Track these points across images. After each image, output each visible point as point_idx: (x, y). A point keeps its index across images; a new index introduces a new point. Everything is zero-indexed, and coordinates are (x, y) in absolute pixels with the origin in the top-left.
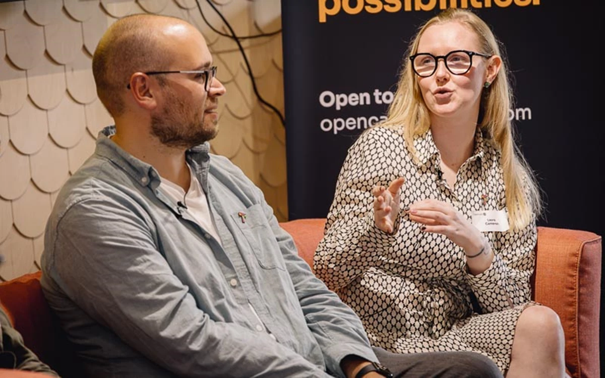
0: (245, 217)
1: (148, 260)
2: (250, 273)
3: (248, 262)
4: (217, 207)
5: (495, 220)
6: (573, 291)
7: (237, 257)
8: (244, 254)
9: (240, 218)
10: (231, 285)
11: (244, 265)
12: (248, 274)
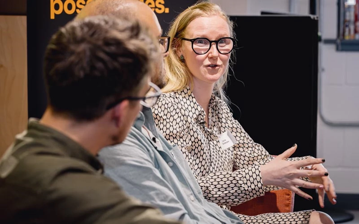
5: (225, 140)
6: (289, 196)
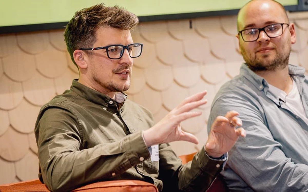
1: (257, 129)
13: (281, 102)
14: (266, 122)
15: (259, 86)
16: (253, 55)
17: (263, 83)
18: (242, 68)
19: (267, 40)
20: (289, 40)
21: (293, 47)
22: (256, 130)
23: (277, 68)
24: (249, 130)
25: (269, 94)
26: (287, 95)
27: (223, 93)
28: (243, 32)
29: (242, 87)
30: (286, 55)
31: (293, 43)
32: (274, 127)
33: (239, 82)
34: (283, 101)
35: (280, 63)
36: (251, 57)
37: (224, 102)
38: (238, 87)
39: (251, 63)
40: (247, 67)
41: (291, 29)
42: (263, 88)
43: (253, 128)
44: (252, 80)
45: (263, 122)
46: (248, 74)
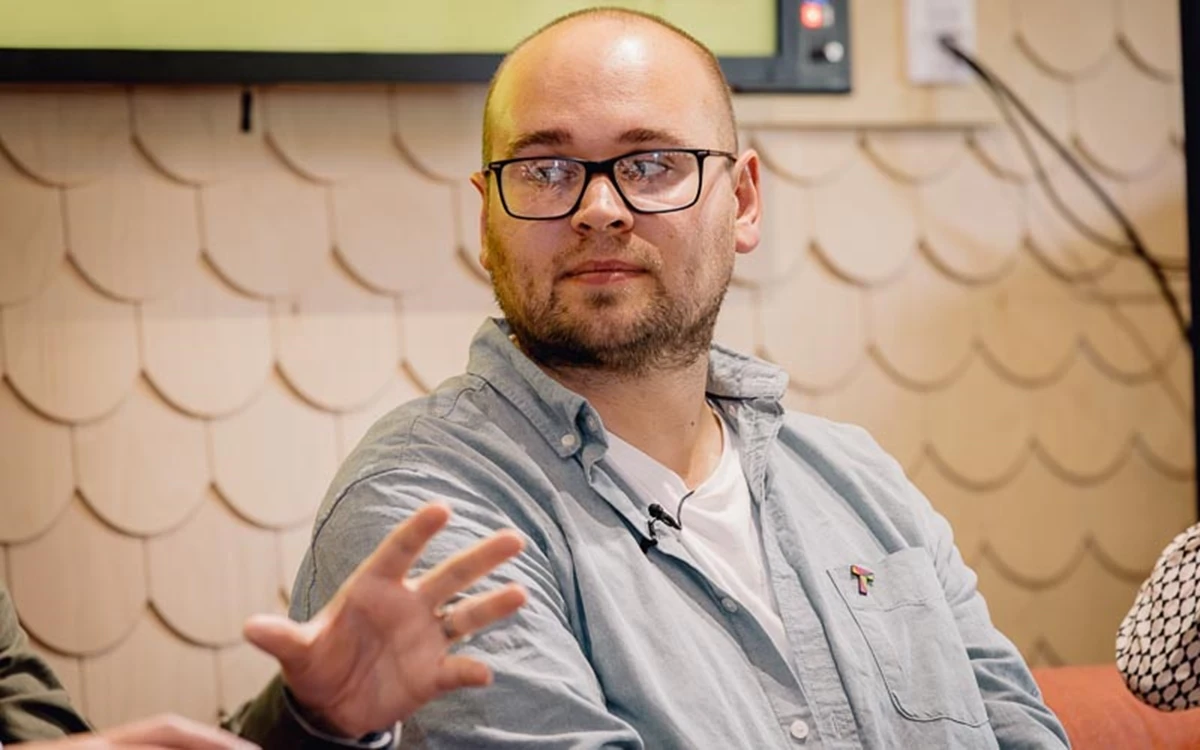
0: (869, 581)
1: (528, 644)
2: (859, 726)
3: (857, 693)
4: (786, 545)
7: (828, 680)
8: (848, 673)
9: (856, 581)
10: (793, 736)
11: (844, 703)
12: (853, 726)
13: (659, 525)
14: (579, 618)
15: (561, 437)
16: (544, 288)
17: (581, 419)
18: (481, 342)
19: (618, 224)
20: (725, 231)
21: (742, 266)
22: (524, 652)
23: (651, 362)
24: (489, 650)
25: (605, 483)
26: (688, 491)
27: (384, 456)
28: (506, 169)
29: (480, 435)
30: (703, 305)
31: (741, 248)
32: (614, 644)
33: (463, 410)
34: (670, 522)
35: (668, 338)
36: (530, 296)
37: (382, 499)
38: (456, 434)
39: (526, 323)
40: (507, 342)
41: (743, 177)
42: (579, 446)
43: (514, 640)
44: (526, 404)
45: (565, 619)
46: (510, 372)
